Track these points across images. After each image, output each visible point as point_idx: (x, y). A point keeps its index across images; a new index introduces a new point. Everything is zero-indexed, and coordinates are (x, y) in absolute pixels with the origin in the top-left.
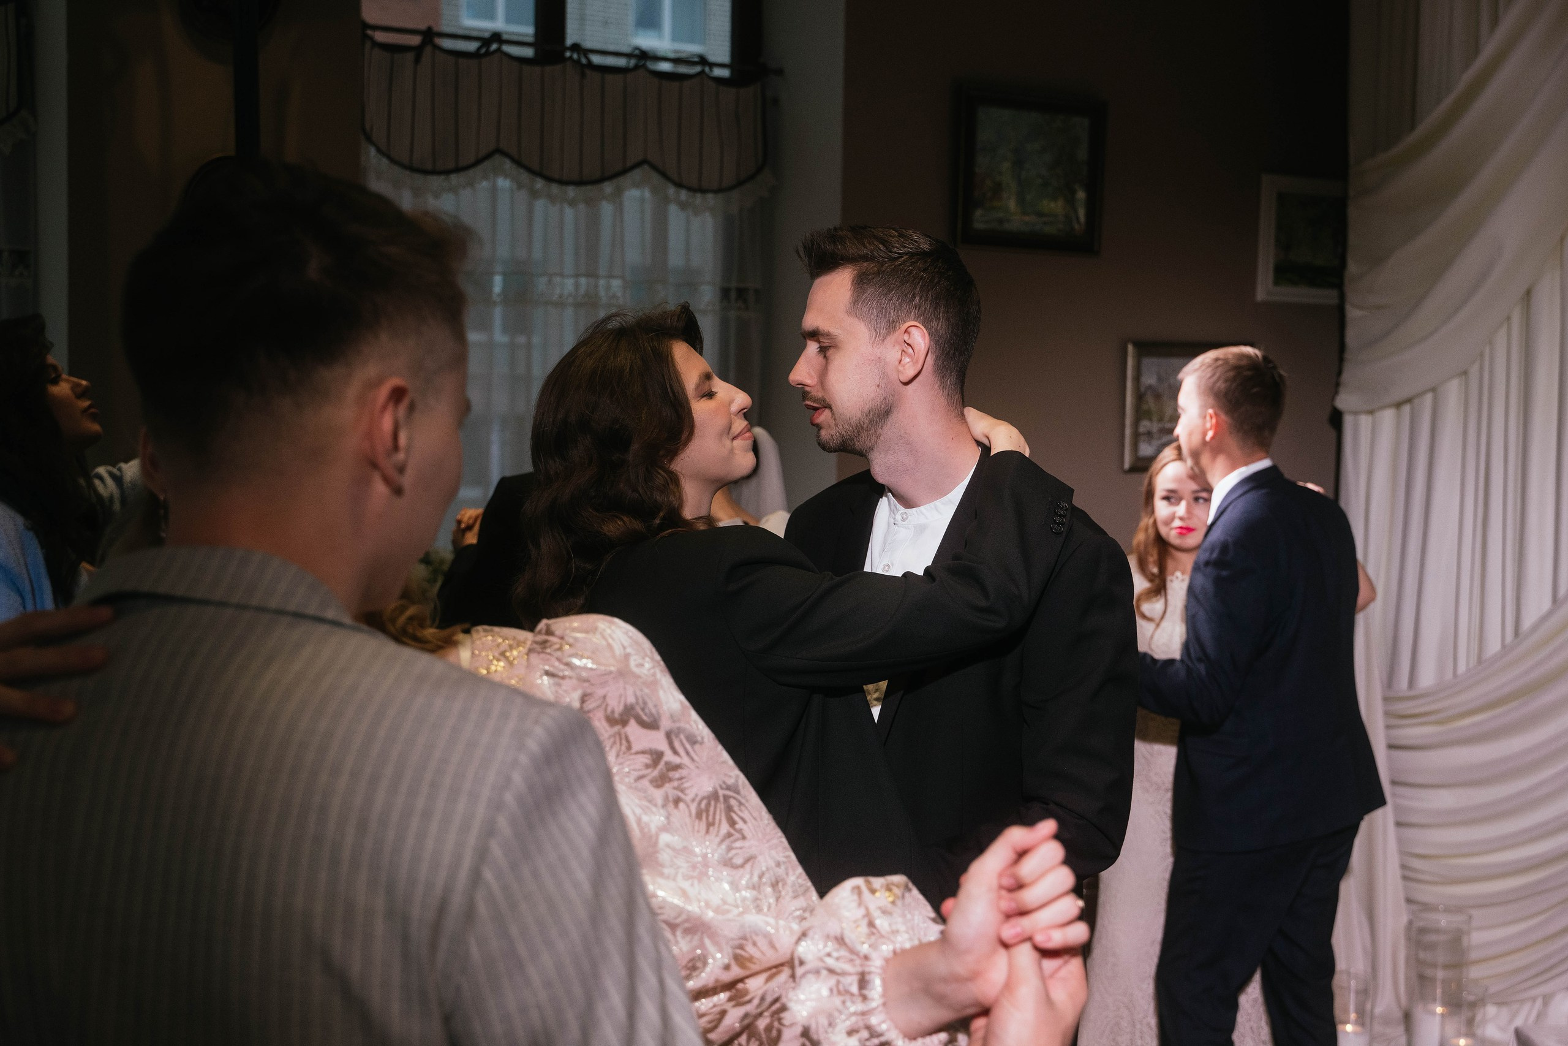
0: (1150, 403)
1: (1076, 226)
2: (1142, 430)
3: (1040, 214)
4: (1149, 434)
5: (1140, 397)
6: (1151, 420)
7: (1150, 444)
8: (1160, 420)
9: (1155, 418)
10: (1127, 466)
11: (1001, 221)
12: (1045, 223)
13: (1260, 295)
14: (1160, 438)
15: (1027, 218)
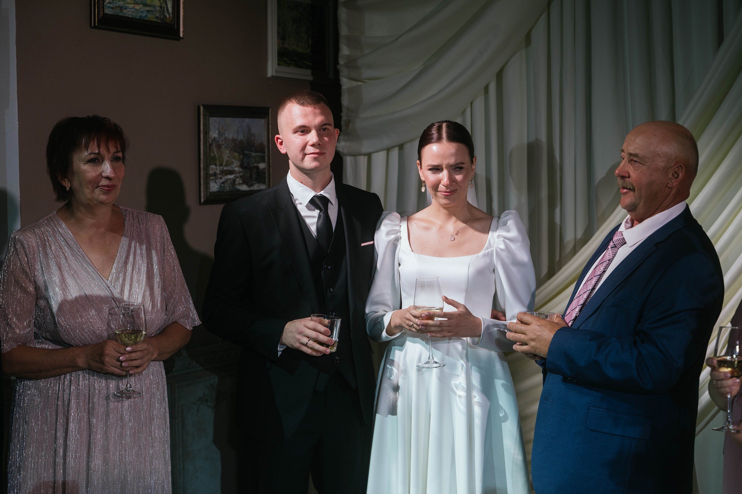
0: (215, 152)
1: (168, 16)
2: (211, 172)
3: (145, 5)
4: (215, 174)
5: (209, 147)
6: (216, 165)
7: (216, 182)
8: (221, 165)
9: (218, 163)
10: (202, 200)
11: (121, 8)
12: (148, 11)
13: (270, 73)
14: (221, 178)
15: (137, 7)
